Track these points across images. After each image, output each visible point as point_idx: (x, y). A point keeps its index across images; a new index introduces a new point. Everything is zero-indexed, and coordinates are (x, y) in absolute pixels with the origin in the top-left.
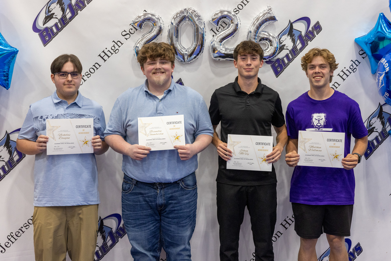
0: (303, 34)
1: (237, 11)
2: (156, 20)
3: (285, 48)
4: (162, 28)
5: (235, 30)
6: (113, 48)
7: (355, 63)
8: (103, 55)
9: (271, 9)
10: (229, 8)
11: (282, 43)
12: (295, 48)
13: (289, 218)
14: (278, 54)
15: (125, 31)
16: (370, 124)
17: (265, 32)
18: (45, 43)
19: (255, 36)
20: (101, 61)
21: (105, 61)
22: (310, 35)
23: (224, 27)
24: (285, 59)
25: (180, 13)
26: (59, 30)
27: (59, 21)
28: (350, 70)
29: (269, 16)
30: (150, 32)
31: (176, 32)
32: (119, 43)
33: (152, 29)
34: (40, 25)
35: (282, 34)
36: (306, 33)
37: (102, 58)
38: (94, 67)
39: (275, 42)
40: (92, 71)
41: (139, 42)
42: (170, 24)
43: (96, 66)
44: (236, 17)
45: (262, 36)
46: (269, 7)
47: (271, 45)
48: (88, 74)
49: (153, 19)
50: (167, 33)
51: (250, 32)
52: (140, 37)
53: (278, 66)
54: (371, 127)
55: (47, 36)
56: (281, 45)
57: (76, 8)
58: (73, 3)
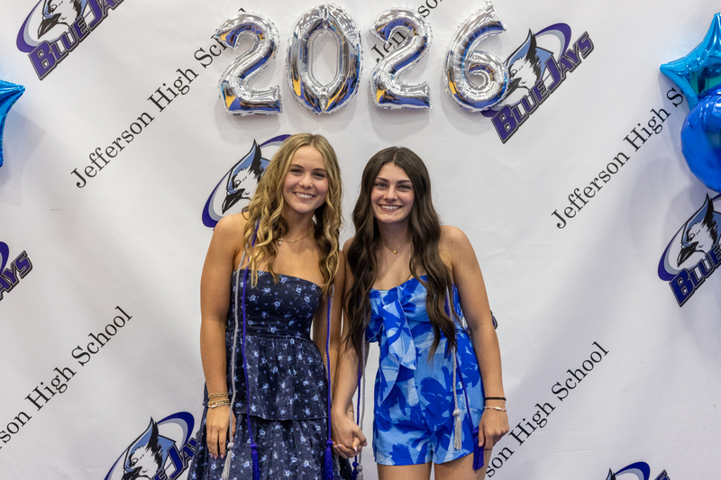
0: (557, 57)
1: (425, 11)
2: (264, 28)
3: (520, 84)
4: (276, 44)
5: (422, 48)
6: (178, 84)
7: (658, 115)
8: (157, 96)
9: (492, 7)
10: (408, 5)
11: (514, 75)
12: (539, 84)
13: (526, 421)
14: (507, 95)
15: (201, 50)
16: (688, 236)
17: (481, 53)
18: (42, 72)
19: (461, 60)
20: (153, 110)
21: (162, 109)
22: (569, 61)
23: (399, 44)
24: (521, 107)
25: (312, 14)
26: (70, 47)
27: (71, 29)
28: (650, 130)
29: (488, 20)
30: (251, 53)
31: (303, 53)
32: (189, 74)
33: (256, 46)
34: (33, 37)
35: (514, 56)
36: (563, 54)
37: (156, 103)
38: (140, 122)
39: (500, 73)
40: (136, 128)
41: (229, 73)
42: (292, 36)
43: (144, 120)
44: (423, 23)
45: (474, 60)
46: (489, 4)
47: (493, 79)
48: (129, 135)
49: (258, 27)
50: (285, 55)
51: (452, 52)
52: (232, 63)
53: (506, 121)
54: (690, 243)
55: (45, 59)
56: (512, 79)
57: (103, 4)
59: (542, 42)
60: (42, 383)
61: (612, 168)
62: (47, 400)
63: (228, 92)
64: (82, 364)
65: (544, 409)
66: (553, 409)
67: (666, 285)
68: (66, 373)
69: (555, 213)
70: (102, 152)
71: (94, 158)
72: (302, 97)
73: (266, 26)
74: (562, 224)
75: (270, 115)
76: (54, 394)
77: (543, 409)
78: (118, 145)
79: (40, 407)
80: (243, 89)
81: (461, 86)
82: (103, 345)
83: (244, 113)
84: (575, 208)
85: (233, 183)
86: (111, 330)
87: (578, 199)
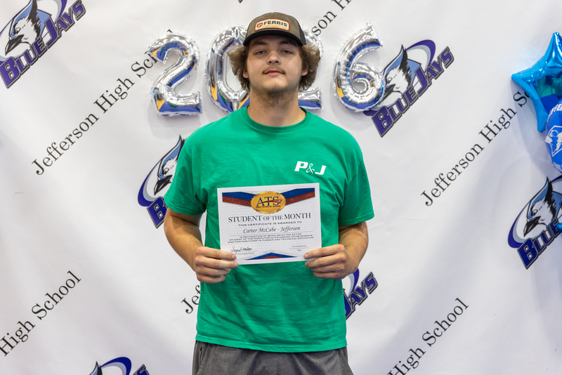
0: (424, 67)
2: (187, 45)
3: (395, 89)
4: (197, 55)
6: (118, 91)
7: (507, 114)
8: (101, 101)
9: (371, 27)
11: (389, 82)
12: (410, 89)
13: (402, 364)
14: (384, 99)
15: (137, 63)
16: (532, 212)
17: (363, 64)
18: (9, 82)
19: (347, 70)
20: (97, 111)
21: (105, 111)
22: (435, 70)
24: (396, 109)
25: (226, 34)
26: (31, 62)
27: (32, 47)
28: (500, 126)
29: (369, 38)
30: (177, 65)
31: (219, 64)
32: (127, 83)
33: (181, 60)
34: (2, 53)
35: (390, 67)
36: (429, 65)
37: (101, 106)
38: (87, 122)
39: (378, 80)
40: (84, 127)
41: (159, 82)
42: (210, 51)
43: (91, 120)
44: (316, 40)
45: (356, 70)
46: (369, 25)
47: (373, 86)
48: (79, 132)
49: (182, 45)
50: (205, 67)
51: (339, 64)
52: (162, 73)
53: (383, 119)
54: (534, 217)
55: (11, 71)
56: (388, 85)
57: (57, 27)
58: (54, 18)
59: (412, 55)
60: (8, 334)
61: (470, 157)
62: (12, 347)
63: (158, 97)
64: (40, 318)
65: (417, 353)
66: (424, 353)
67: (515, 251)
68: (28, 326)
69: (424, 193)
70: (57, 146)
71: (50, 151)
72: (218, 101)
73: (189, 44)
74: (430, 202)
75: (192, 116)
76: (17, 342)
77: (415, 353)
78: (70, 140)
79: (6, 353)
80: (170, 94)
81: (346, 91)
82: (57, 303)
83: (172, 114)
84: (440, 190)
85: (163, 170)
86: (64, 291)
87: (442, 182)
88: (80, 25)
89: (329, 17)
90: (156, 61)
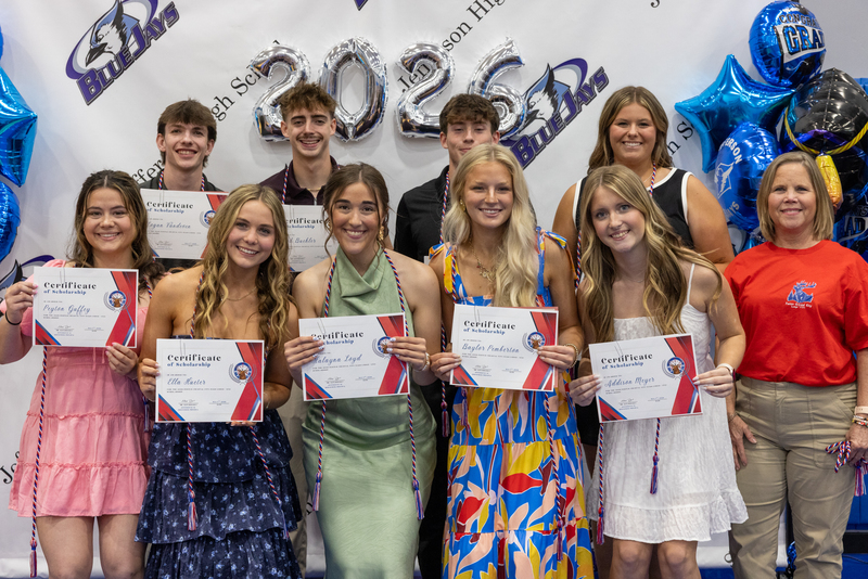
0: (573, 90)
1: (449, 45)
2: (296, 59)
3: (538, 116)
4: (308, 75)
5: (445, 80)
9: (511, 42)
10: (434, 39)
11: (532, 107)
12: (556, 116)
14: (525, 127)
15: (237, 79)
17: (501, 85)
18: (89, 98)
22: (585, 94)
23: (424, 75)
24: (538, 137)
25: (342, 47)
26: (115, 75)
27: (116, 57)
29: (510, 54)
30: (283, 83)
31: (332, 83)
32: (226, 102)
33: (289, 76)
34: (81, 64)
35: (533, 89)
36: (579, 88)
39: (519, 105)
41: (263, 101)
42: (323, 66)
44: (447, 57)
45: (493, 92)
46: (510, 40)
47: (512, 111)
49: (290, 59)
51: (473, 83)
52: (266, 91)
53: (524, 150)
55: (92, 86)
56: (531, 110)
57: (147, 35)
58: (143, 24)
59: (559, 76)
63: (262, 120)
70: (144, 173)
73: (298, 58)
80: (275, 116)
83: (276, 140)
88: (172, 33)
89: (463, 29)
90: (260, 77)
